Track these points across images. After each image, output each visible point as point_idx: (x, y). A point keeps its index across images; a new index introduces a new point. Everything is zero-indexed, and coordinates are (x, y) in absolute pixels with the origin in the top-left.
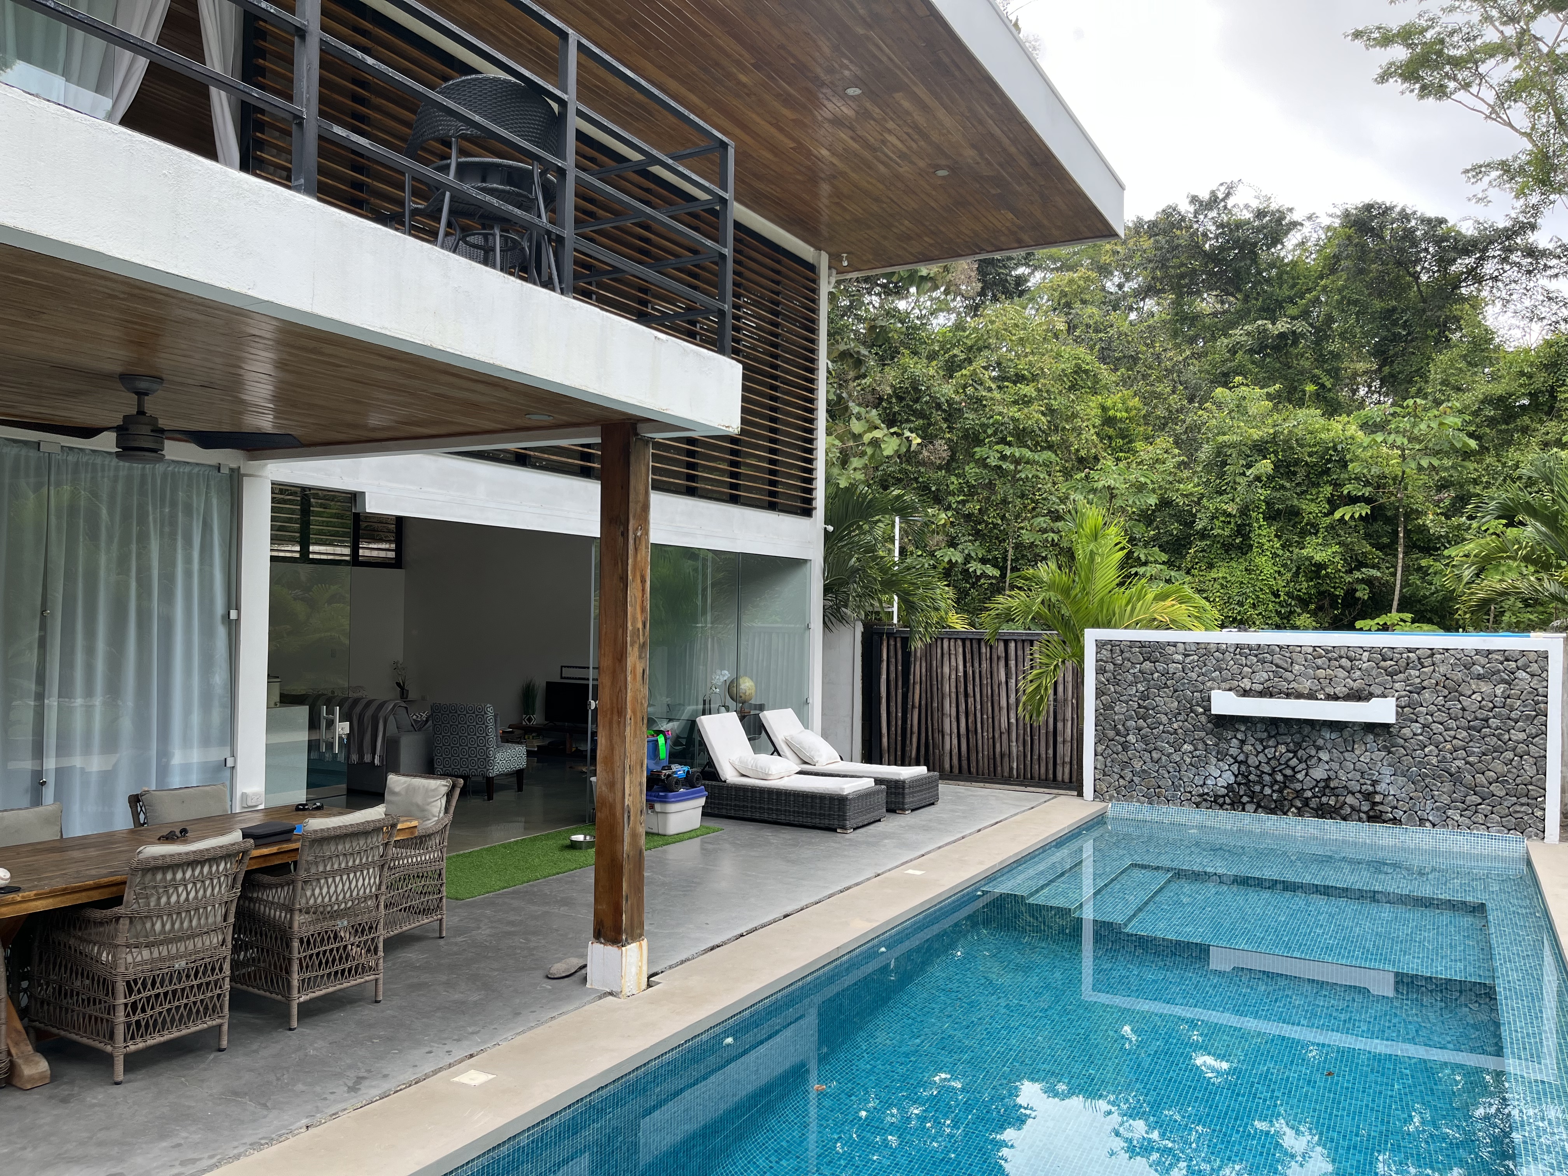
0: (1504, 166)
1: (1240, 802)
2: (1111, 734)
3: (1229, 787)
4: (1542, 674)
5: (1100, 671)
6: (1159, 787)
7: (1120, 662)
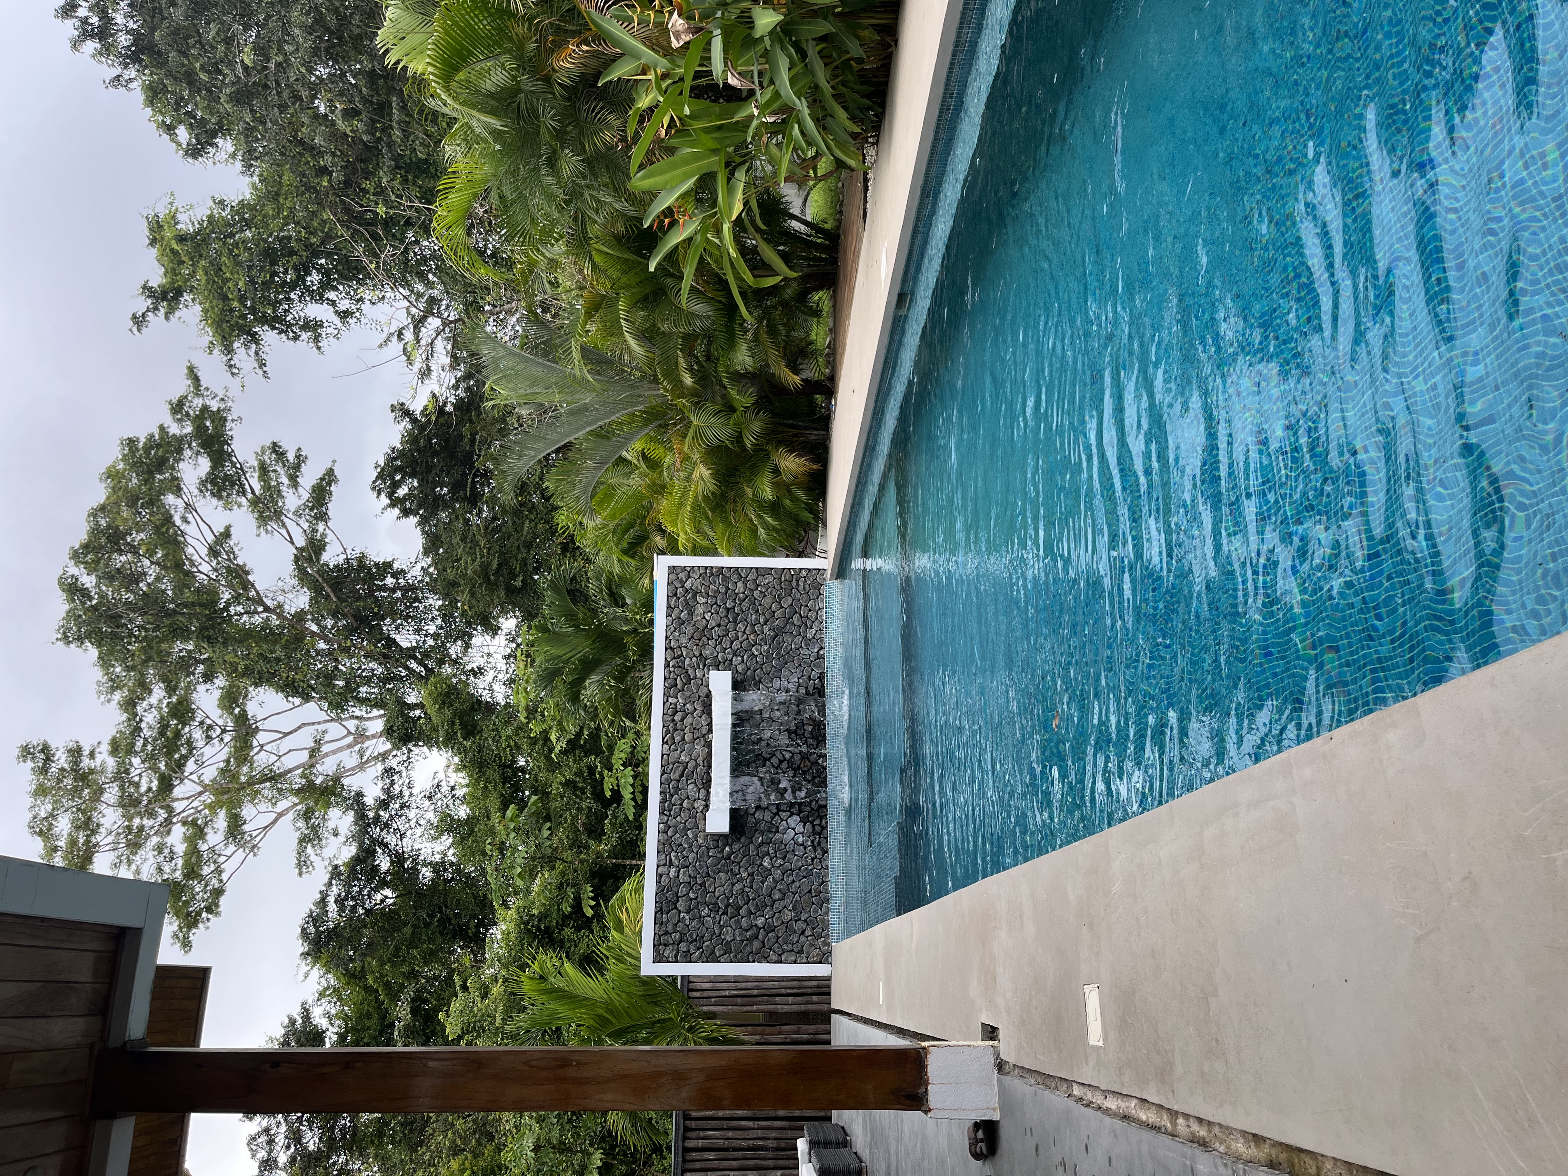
1: (818, 810)
2: (756, 944)
3: (804, 821)
4: (689, 571)
5: (688, 958)
6: (810, 891)
7: (678, 935)
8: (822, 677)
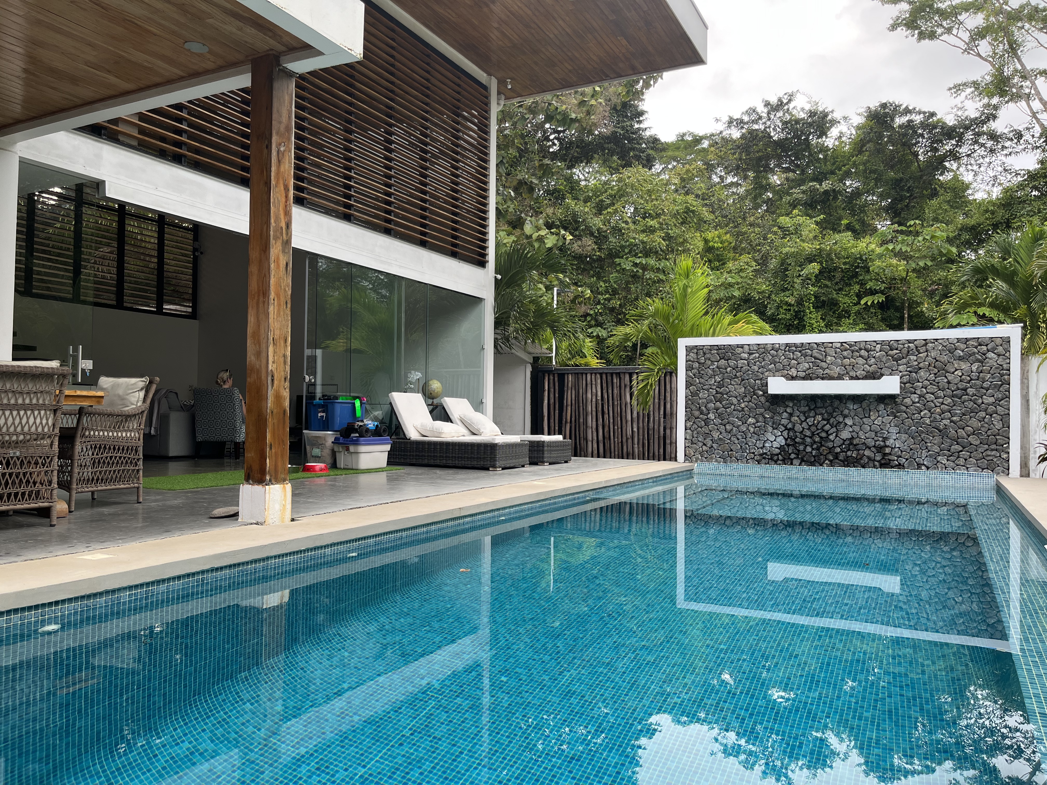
0: (975, 84)
1: (789, 458)
2: (697, 413)
3: (781, 448)
4: (1006, 355)
5: (689, 368)
6: (732, 450)
7: (703, 361)
8: (900, 466)
